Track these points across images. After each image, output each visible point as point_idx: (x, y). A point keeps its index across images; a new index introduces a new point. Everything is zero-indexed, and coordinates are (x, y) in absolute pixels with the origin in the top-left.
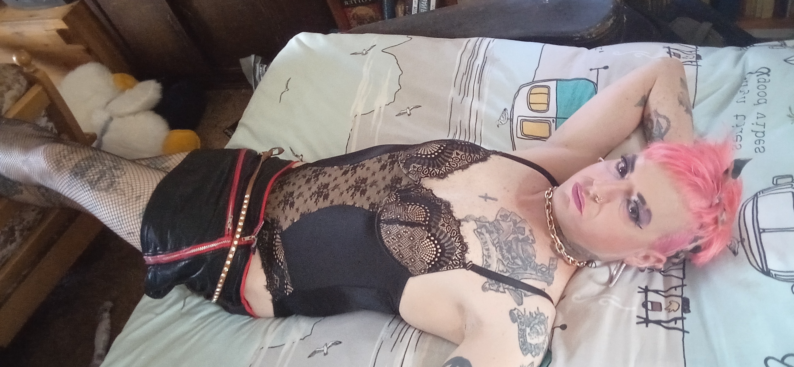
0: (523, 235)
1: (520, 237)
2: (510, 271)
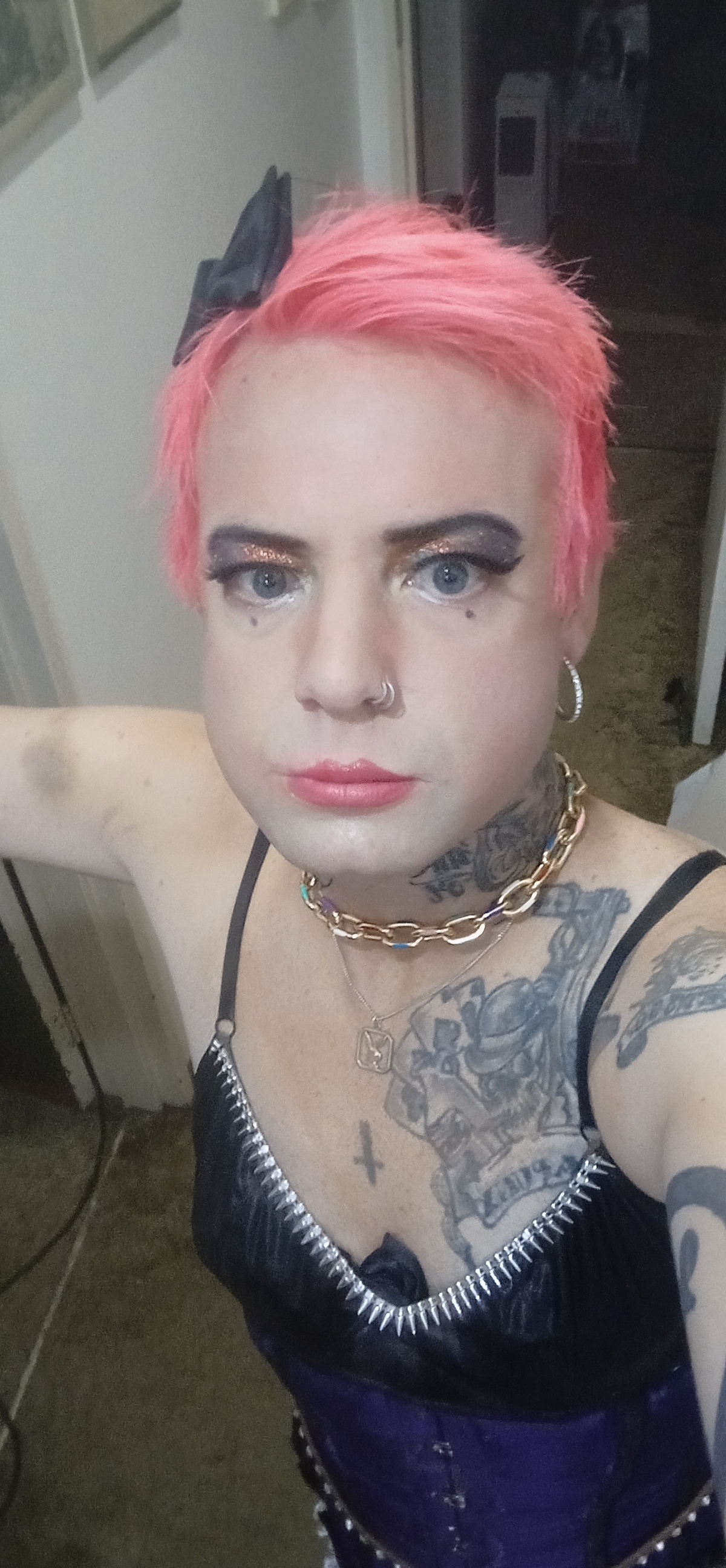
0: (458, 1027)
1: (464, 1040)
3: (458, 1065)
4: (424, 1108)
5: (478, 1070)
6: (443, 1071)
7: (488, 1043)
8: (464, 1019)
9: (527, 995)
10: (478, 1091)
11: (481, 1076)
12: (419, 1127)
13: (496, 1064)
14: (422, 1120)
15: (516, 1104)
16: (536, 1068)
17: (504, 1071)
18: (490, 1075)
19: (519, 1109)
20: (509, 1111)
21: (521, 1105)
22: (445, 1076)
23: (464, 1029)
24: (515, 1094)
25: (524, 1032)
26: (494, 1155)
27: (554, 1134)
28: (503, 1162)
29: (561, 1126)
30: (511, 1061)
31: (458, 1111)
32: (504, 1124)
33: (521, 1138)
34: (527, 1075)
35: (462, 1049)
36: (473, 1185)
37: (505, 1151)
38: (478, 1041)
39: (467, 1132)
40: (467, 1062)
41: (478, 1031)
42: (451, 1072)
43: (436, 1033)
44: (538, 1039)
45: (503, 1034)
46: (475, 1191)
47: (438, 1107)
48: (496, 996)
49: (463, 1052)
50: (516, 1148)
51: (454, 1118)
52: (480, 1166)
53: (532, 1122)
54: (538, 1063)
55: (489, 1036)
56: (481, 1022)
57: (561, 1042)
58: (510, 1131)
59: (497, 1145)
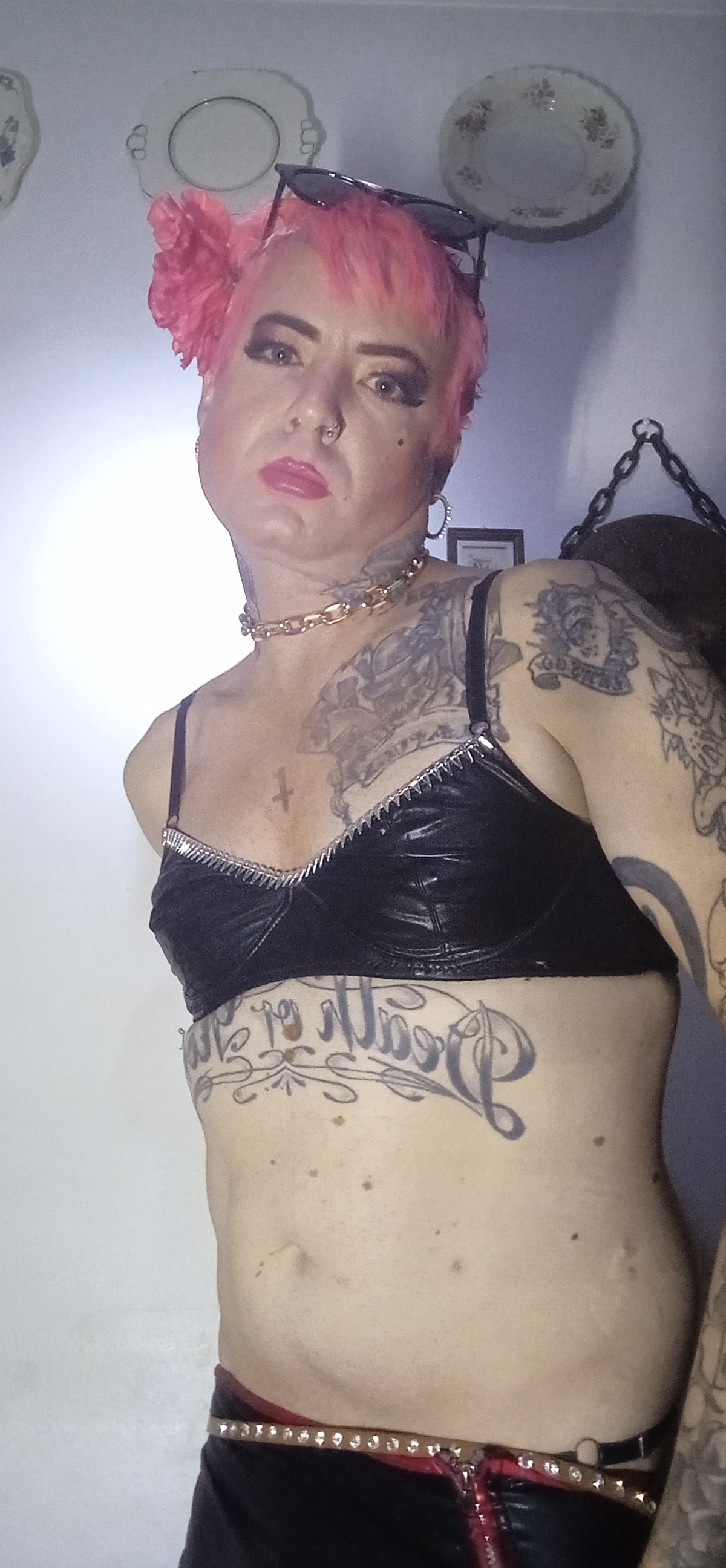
0: (356, 679)
1: (362, 682)
2: (447, 676)
3: (357, 699)
4: (328, 734)
5: (374, 697)
6: (345, 707)
7: (378, 678)
8: (359, 672)
9: (410, 637)
10: (373, 709)
11: (374, 701)
12: (324, 747)
13: (387, 687)
14: (325, 742)
15: (402, 705)
16: (423, 678)
17: (393, 690)
18: (382, 697)
19: (405, 706)
20: (397, 710)
21: (408, 704)
22: (346, 710)
23: (360, 677)
24: (403, 699)
25: (410, 659)
26: (381, 740)
27: (434, 712)
28: (388, 742)
29: (444, 705)
30: (399, 683)
31: (354, 726)
32: (391, 720)
33: (404, 722)
34: (412, 685)
35: (360, 690)
36: (361, 764)
37: (390, 734)
38: (373, 678)
39: (361, 736)
40: (363, 694)
41: (372, 671)
42: (351, 706)
43: (339, 689)
44: (426, 660)
45: (391, 667)
46: (362, 766)
47: (339, 729)
48: (383, 647)
49: (361, 692)
50: (397, 731)
51: (351, 731)
52: (368, 752)
53: (416, 710)
54: (425, 674)
55: (379, 674)
56: (374, 666)
57: (452, 657)
58: (395, 722)
59: (384, 734)
